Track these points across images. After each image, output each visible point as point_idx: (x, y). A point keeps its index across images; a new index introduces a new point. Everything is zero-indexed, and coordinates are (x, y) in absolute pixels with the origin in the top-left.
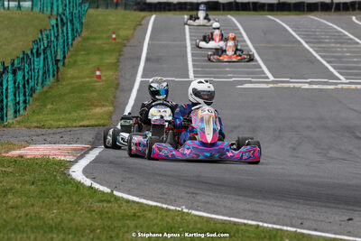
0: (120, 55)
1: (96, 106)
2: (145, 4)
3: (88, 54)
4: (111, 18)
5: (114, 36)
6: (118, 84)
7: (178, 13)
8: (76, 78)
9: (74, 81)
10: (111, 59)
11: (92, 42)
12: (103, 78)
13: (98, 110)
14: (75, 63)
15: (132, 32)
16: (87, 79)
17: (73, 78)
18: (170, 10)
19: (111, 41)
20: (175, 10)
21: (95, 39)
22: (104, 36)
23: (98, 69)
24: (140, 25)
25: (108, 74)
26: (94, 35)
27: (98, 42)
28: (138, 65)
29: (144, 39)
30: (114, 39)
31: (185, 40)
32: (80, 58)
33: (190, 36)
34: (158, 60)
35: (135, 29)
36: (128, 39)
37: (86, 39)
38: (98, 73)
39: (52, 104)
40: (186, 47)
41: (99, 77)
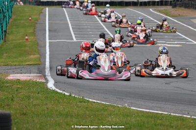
0: (35, 28)
1: (31, 54)
2: (40, 2)
3: (18, 28)
4: (25, 9)
5: (30, 18)
6: (38, 43)
7: (58, 6)
8: (15, 40)
9: (14, 42)
10: (31, 31)
11: (19, 22)
12: (29, 40)
13: (32, 56)
14: (12, 32)
15: (38, 16)
16: (21, 41)
17: (13, 40)
18: (53, 5)
19: (28, 21)
20: (56, 5)
21: (19, 20)
22: (25, 18)
23: (27, 36)
24: (42, 13)
25: (31, 38)
26: (19, 18)
27: (22, 22)
28: (46, 33)
29: (46, 20)
30: (30, 20)
31: (67, 21)
32: (14, 30)
33: (69, 19)
34: (55, 31)
35: (39, 15)
36: (37, 20)
37: (15, 20)
38: (26, 37)
39: (6, 53)
40: (68, 24)
41: (27, 39)
